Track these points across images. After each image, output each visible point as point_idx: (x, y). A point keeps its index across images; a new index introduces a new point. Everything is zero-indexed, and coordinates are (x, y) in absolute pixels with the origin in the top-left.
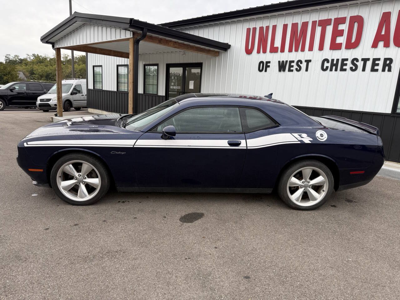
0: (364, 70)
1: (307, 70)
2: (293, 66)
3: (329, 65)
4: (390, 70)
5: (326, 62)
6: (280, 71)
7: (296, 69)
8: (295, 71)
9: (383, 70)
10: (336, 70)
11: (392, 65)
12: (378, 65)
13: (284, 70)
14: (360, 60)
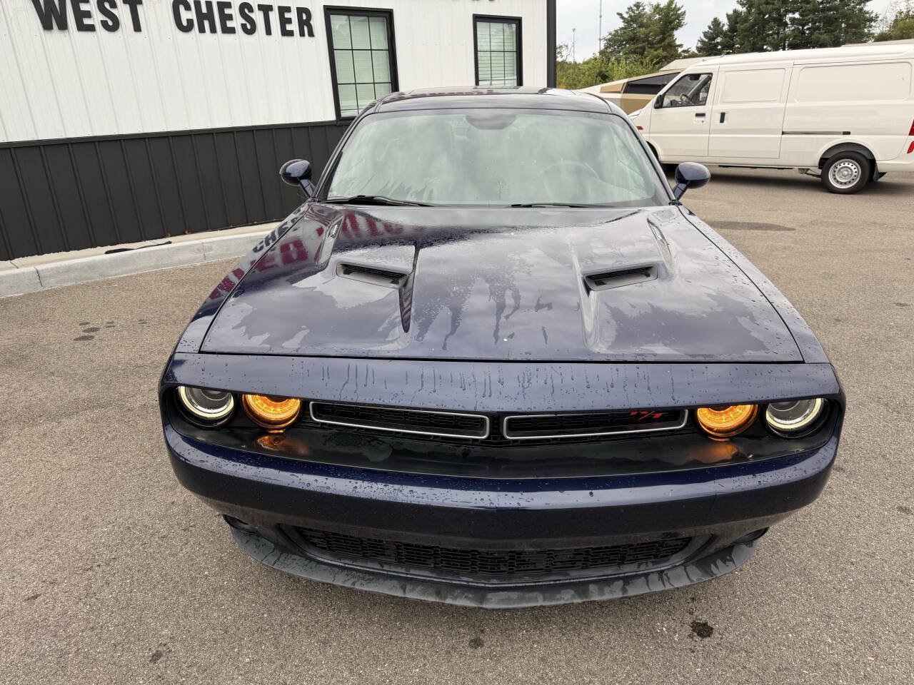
0: (269, 32)
1: (137, 28)
2: (88, 14)
3: (192, 15)
4: (311, 34)
5: (182, 8)
6: (47, 26)
7: (104, 24)
8: (99, 27)
9: (302, 34)
10: (213, 30)
11: (311, 22)
12: (289, 21)
13: (63, 26)
14: (255, 8)
